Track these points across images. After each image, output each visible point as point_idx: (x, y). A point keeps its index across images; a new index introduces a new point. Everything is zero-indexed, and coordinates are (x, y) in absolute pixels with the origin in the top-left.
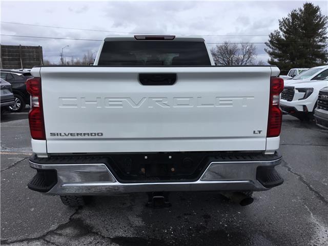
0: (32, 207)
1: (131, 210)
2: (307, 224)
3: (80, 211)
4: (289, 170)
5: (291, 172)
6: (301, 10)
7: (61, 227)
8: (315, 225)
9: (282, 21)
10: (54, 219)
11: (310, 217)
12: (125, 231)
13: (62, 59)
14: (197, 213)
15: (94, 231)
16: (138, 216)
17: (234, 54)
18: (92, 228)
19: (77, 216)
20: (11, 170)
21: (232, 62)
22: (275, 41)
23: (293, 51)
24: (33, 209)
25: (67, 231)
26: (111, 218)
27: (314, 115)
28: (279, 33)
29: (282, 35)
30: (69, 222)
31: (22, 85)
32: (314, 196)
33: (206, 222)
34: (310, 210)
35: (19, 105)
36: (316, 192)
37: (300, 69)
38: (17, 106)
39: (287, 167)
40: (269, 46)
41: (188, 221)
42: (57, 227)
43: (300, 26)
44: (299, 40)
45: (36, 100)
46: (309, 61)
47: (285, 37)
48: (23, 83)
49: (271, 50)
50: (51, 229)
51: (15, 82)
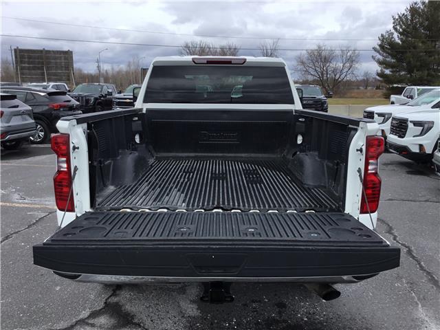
0: (57, 285)
1: (184, 293)
2: (412, 320)
3: (118, 292)
4: (395, 239)
5: (397, 242)
6: (424, 3)
7: (94, 315)
8: (422, 322)
9: (397, 17)
10: (85, 303)
11: (417, 310)
12: (175, 323)
13: (98, 67)
14: (269, 300)
15: (136, 321)
16: (193, 302)
17: (330, 62)
18: (133, 317)
19: (114, 299)
20: (32, 230)
21: (327, 73)
22: (386, 46)
23: (411, 59)
24: (58, 288)
25: (101, 320)
26: (157, 304)
27: (433, 160)
28: (392, 34)
29: (396, 38)
30: (104, 308)
31: (46, 108)
32: (426, 279)
33: (280, 313)
34: (419, 299)
35: (42, 134)
36: (428, 273)
37: (418, 87)
38: (39, 136)
39: (392, 234)
40: (378, 52)
41: (257, 311)
42: (88, 314)
43: (421, 24)
44: (420, 44)
45: (63, 162)
46: (433, 73)
47: (401, 40)
48: (47, 105)
49: (381, 58)
50: (81, 317)
51: (37, 104)
